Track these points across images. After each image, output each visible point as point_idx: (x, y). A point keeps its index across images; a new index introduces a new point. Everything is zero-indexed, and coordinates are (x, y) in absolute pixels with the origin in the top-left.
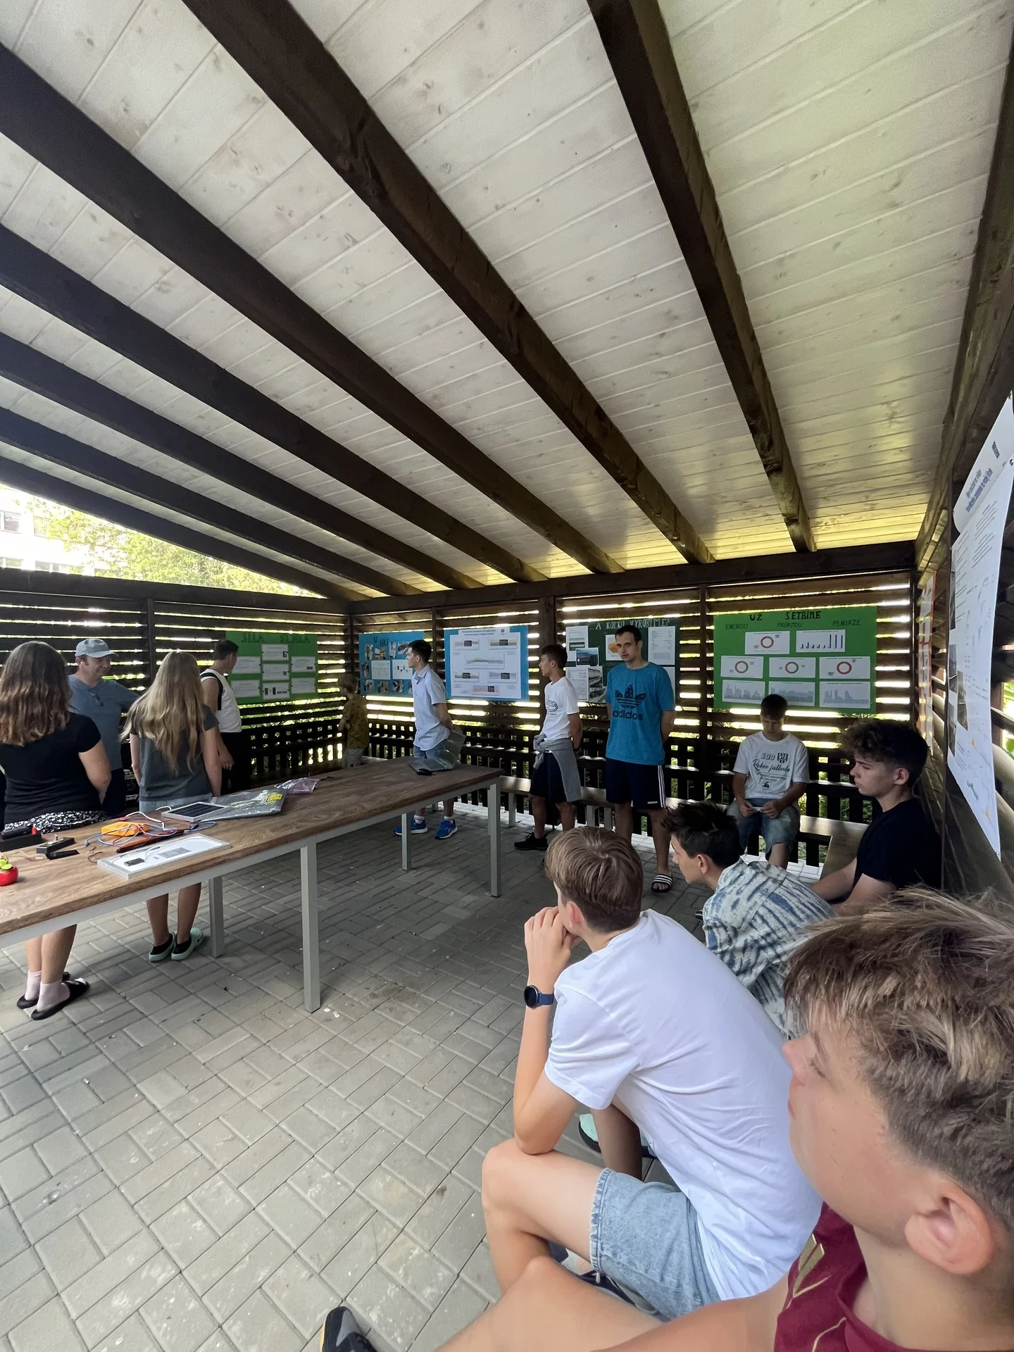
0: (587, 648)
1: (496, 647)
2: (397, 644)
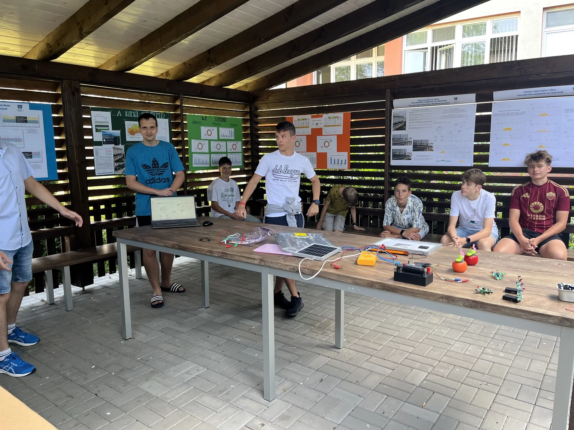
0: (110, 131)
1: (11, 124)
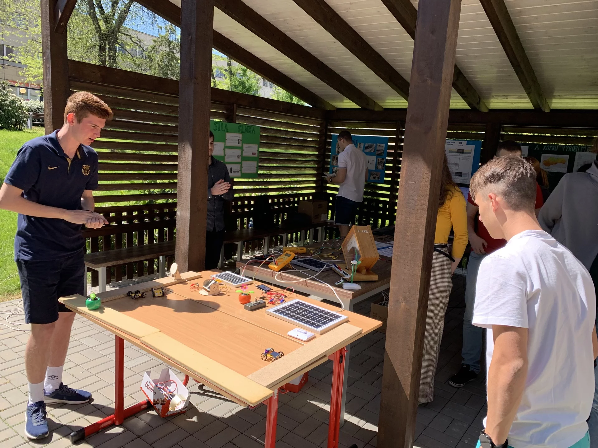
1: (454, 154)
2: (364, 145)
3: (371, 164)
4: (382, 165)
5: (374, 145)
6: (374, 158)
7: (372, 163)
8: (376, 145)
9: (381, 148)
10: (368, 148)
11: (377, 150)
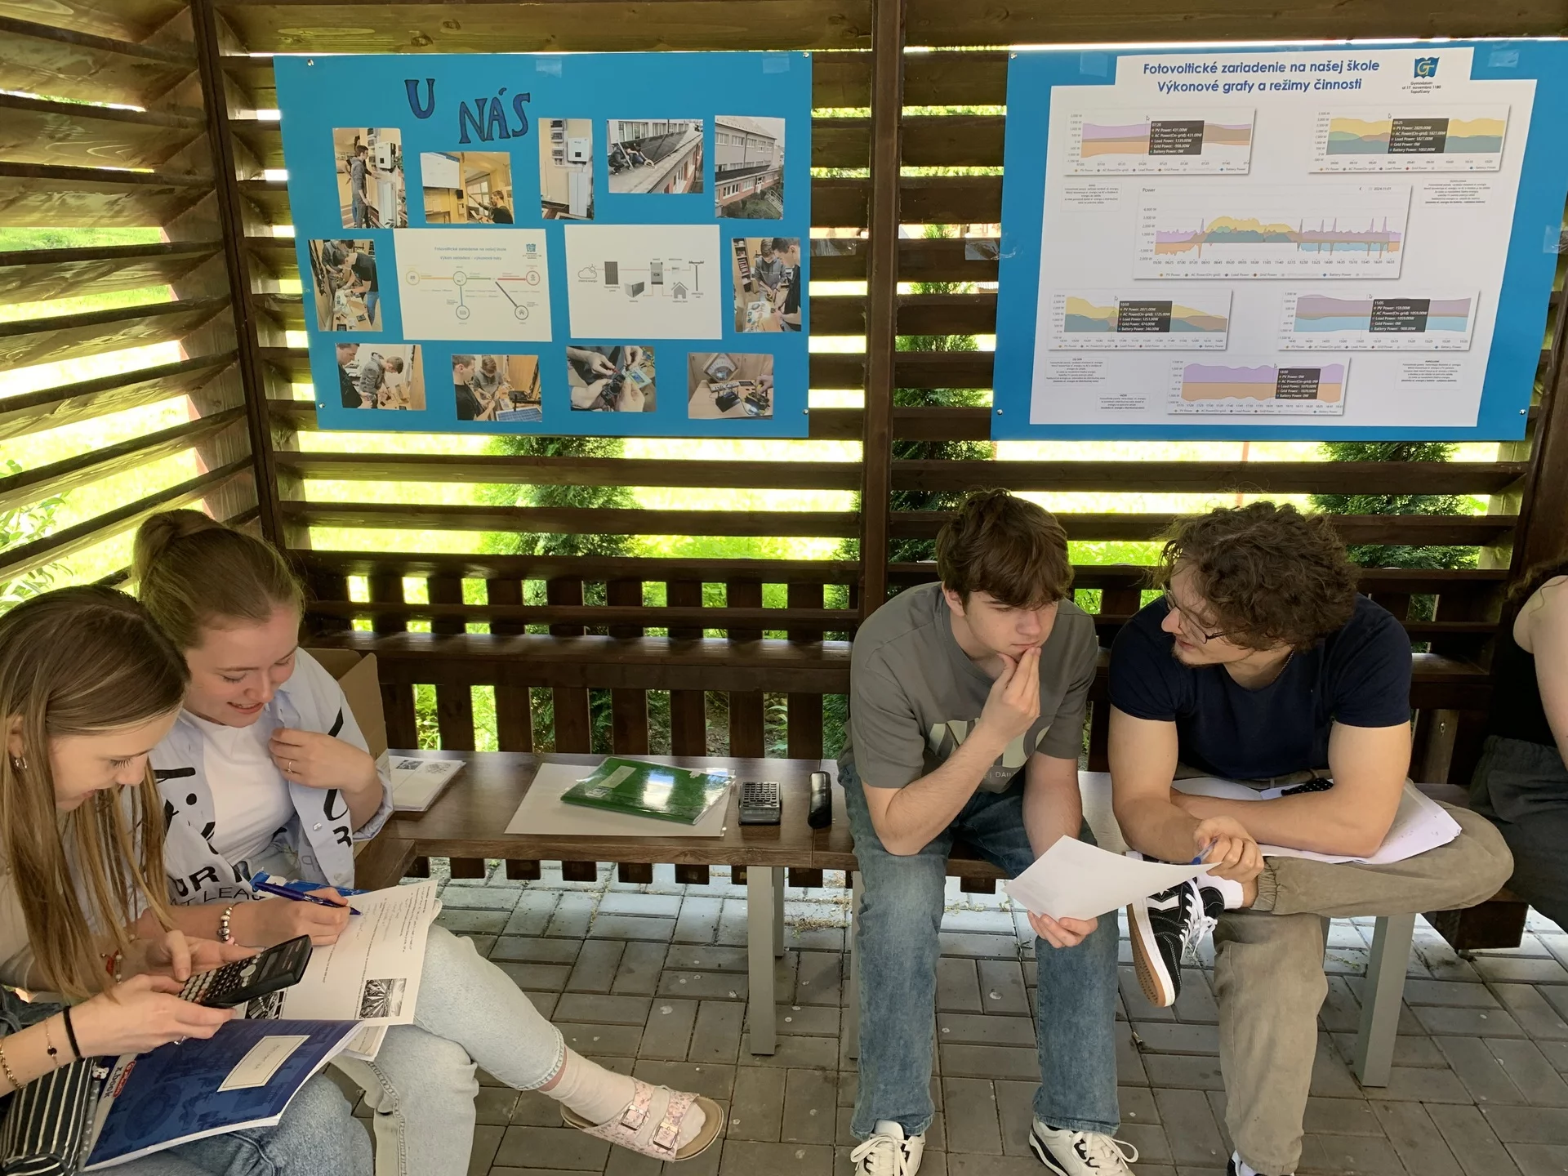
1: (1363, 160)
2: (600, 135)
3: (680, 291)
4: (782, 295)
5: (691, 133)
6: (704, 240)
7: (690, 285)
8: (710, 131)
9: (755, 155)
10: (636, 162)
11: (722, 175)
